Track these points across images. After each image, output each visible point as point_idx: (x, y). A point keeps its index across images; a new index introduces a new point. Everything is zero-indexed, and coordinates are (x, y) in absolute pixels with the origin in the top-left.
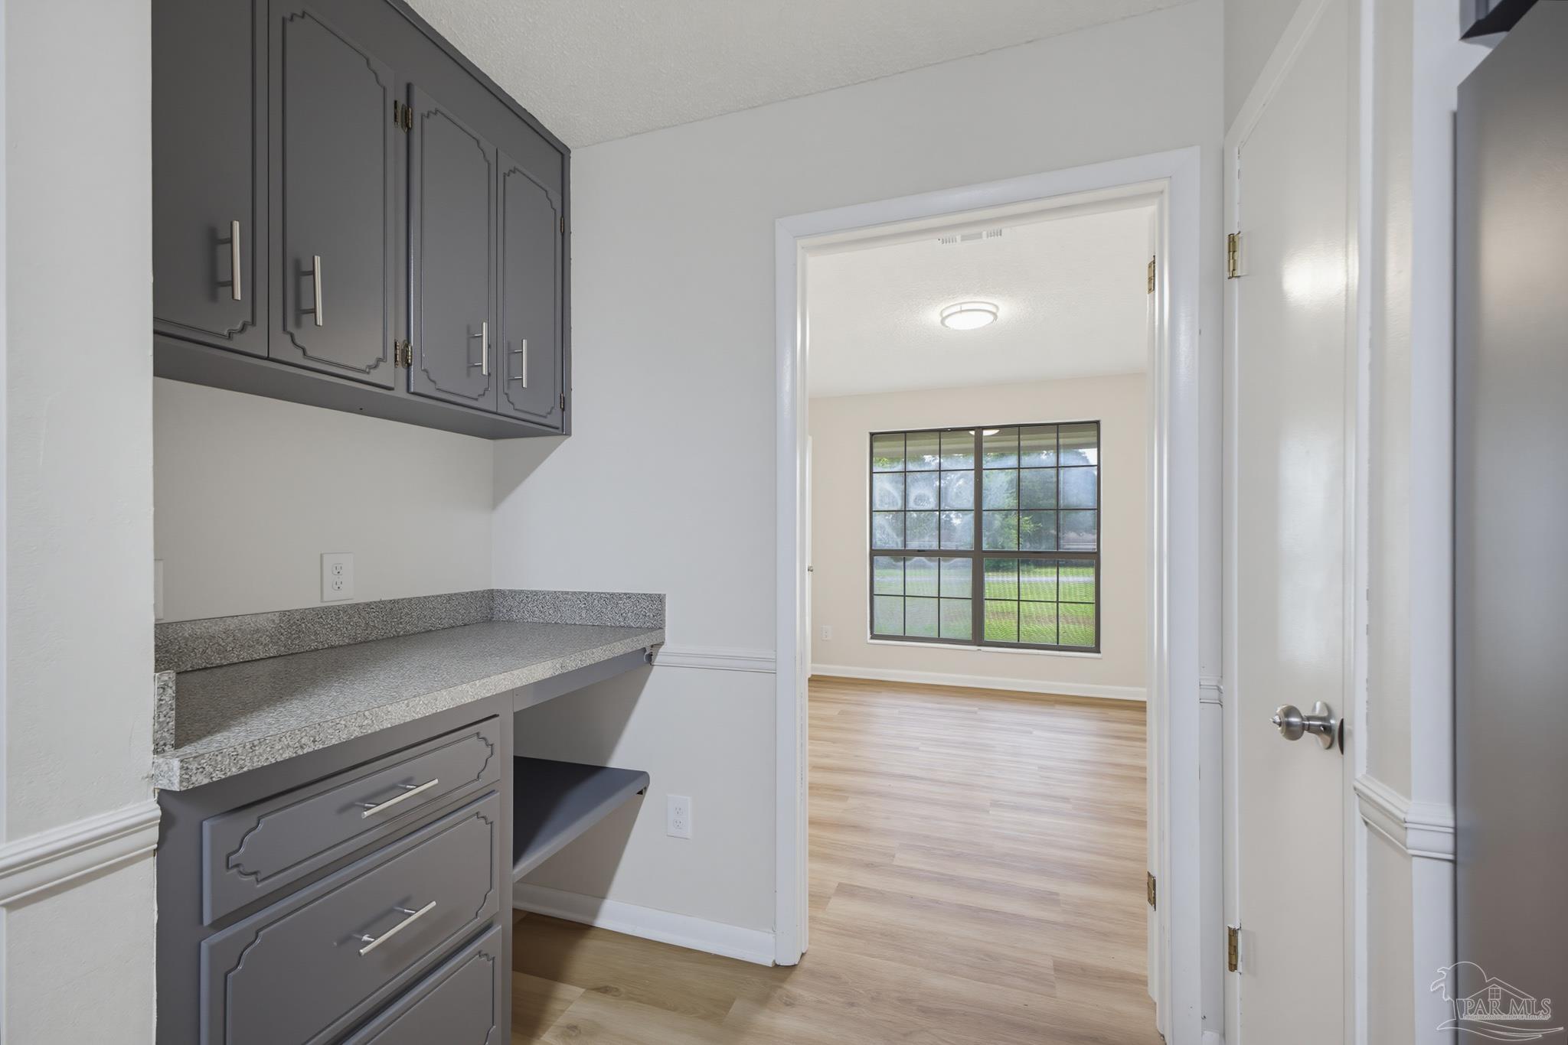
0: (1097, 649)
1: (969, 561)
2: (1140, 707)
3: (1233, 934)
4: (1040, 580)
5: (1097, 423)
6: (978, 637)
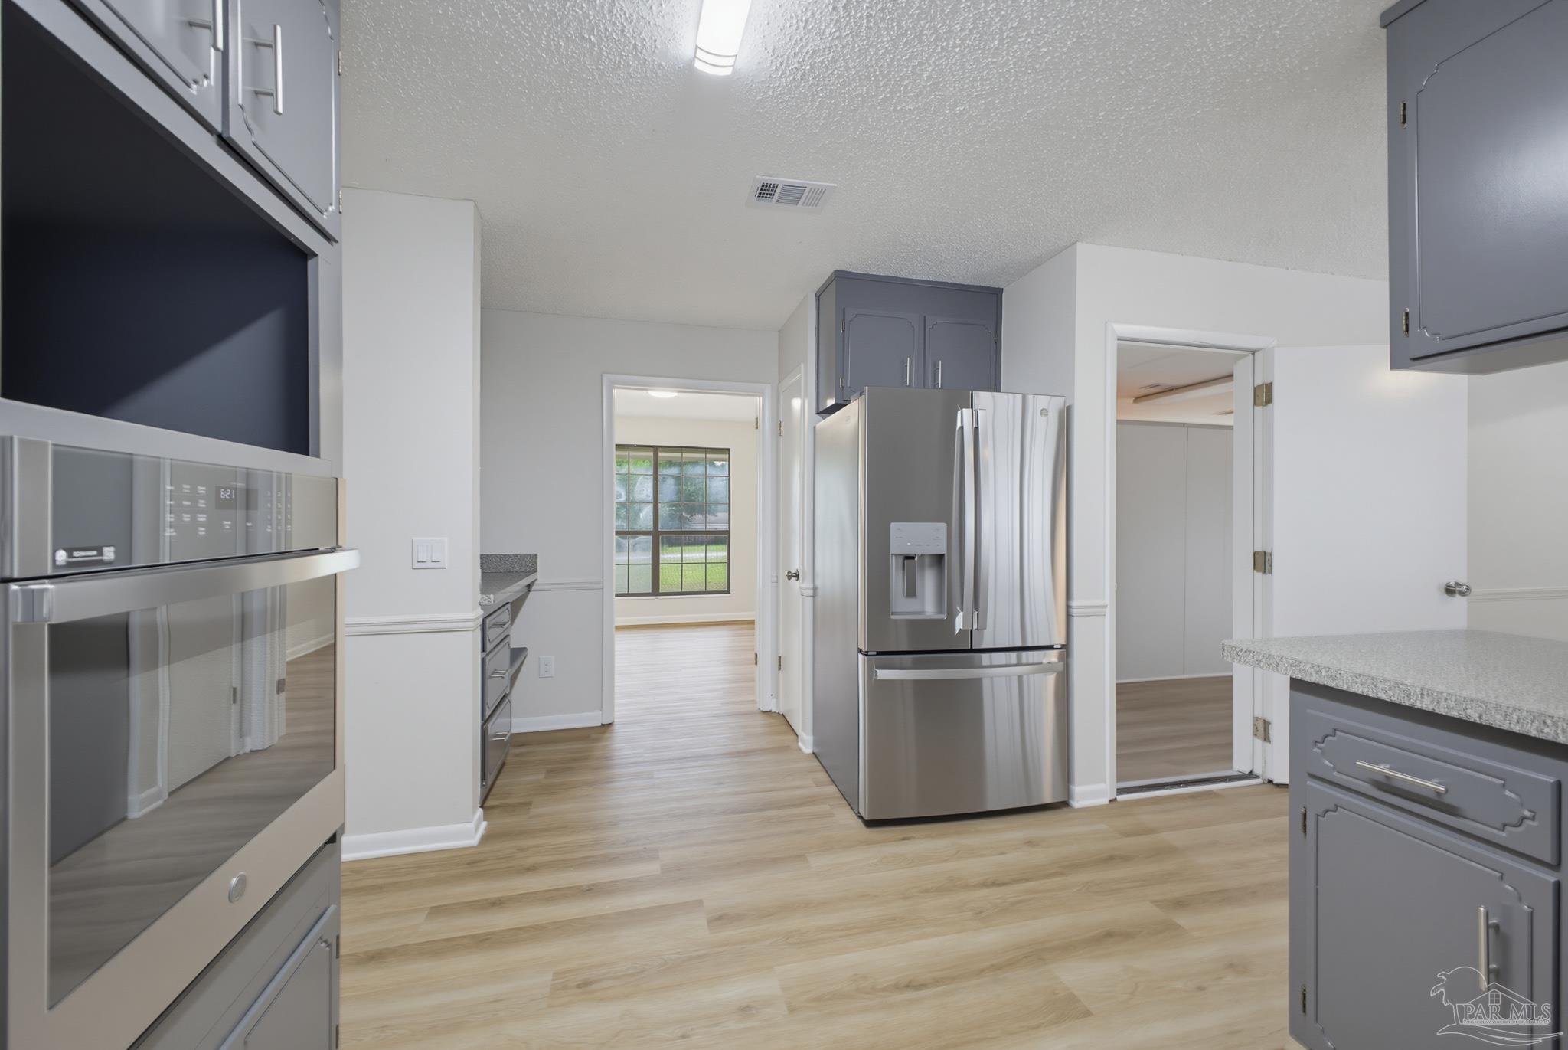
0: (728, 592)
1: (650, 538)
2: (752, 622)
3: (780, 657)
4: (695, 554)
5: (729, 450)
6: (656, 591)
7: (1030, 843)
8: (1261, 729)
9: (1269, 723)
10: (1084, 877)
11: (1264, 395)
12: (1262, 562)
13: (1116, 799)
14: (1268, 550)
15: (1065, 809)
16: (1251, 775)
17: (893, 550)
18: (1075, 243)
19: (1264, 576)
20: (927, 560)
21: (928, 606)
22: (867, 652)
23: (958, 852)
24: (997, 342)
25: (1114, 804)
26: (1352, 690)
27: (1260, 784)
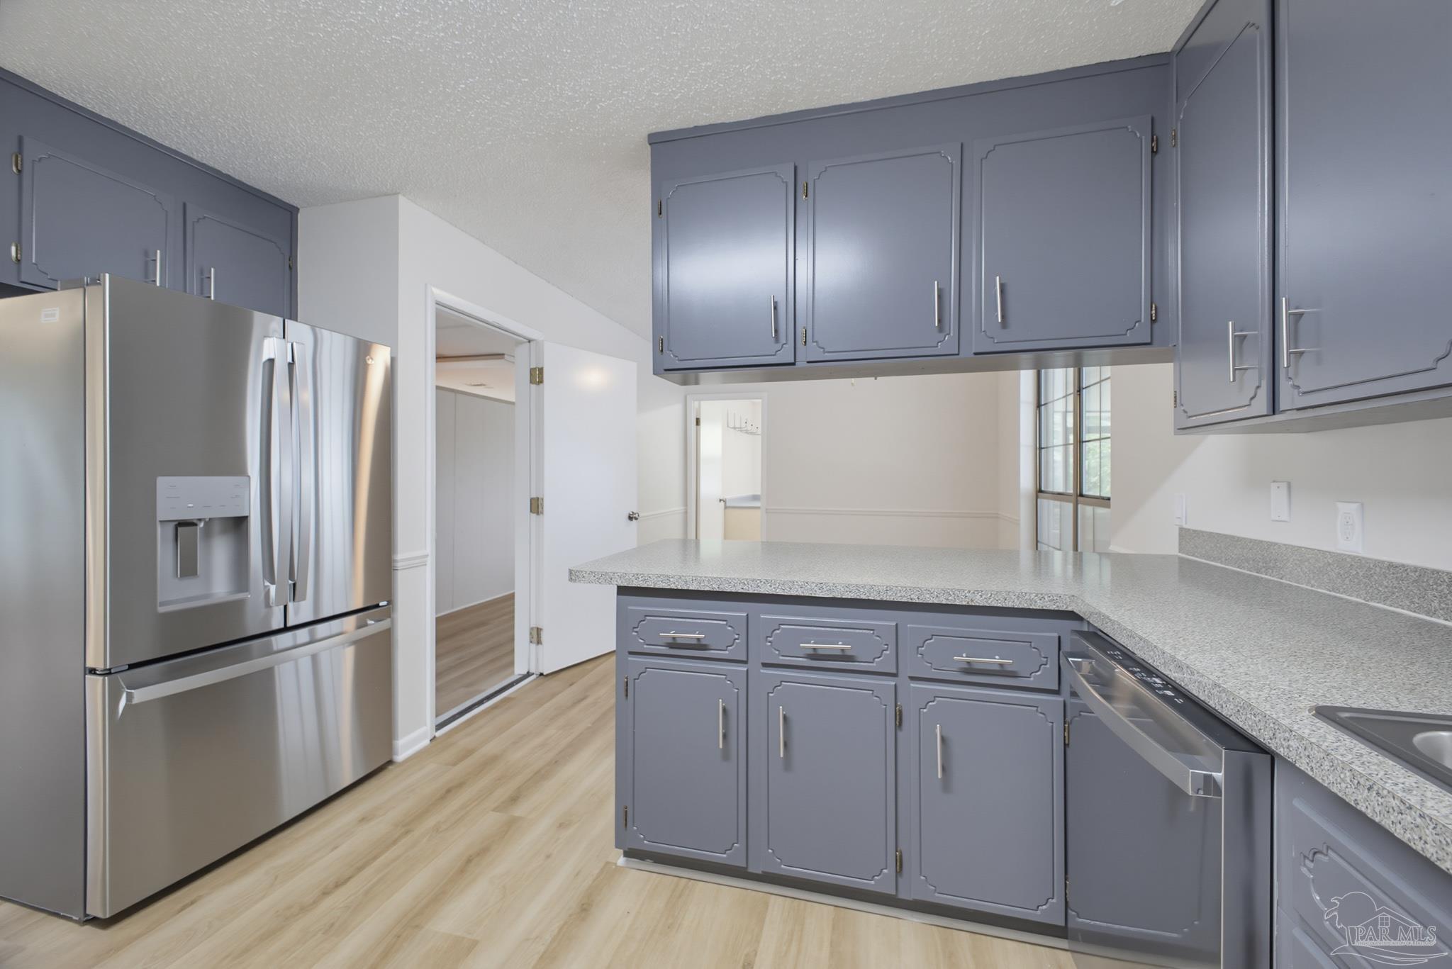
7: (364, 820)
8: (535, 636)
9: (541, 629)
10: (430, 822)
11: (537, 376)
12: (536, 506)
13: (435, 737)
14: (540, 497)
15: (390, 767)
16: (529, 674)
17: (161, 516)
18: (397, 194)
19: (538, 516)
20: (216, 527)
21: (219, 587)
22: (110, 669)
23: (276, 878)
24: (292, 268)
25: (434, 742)
26: (656, 587)
27: (534, 679)
